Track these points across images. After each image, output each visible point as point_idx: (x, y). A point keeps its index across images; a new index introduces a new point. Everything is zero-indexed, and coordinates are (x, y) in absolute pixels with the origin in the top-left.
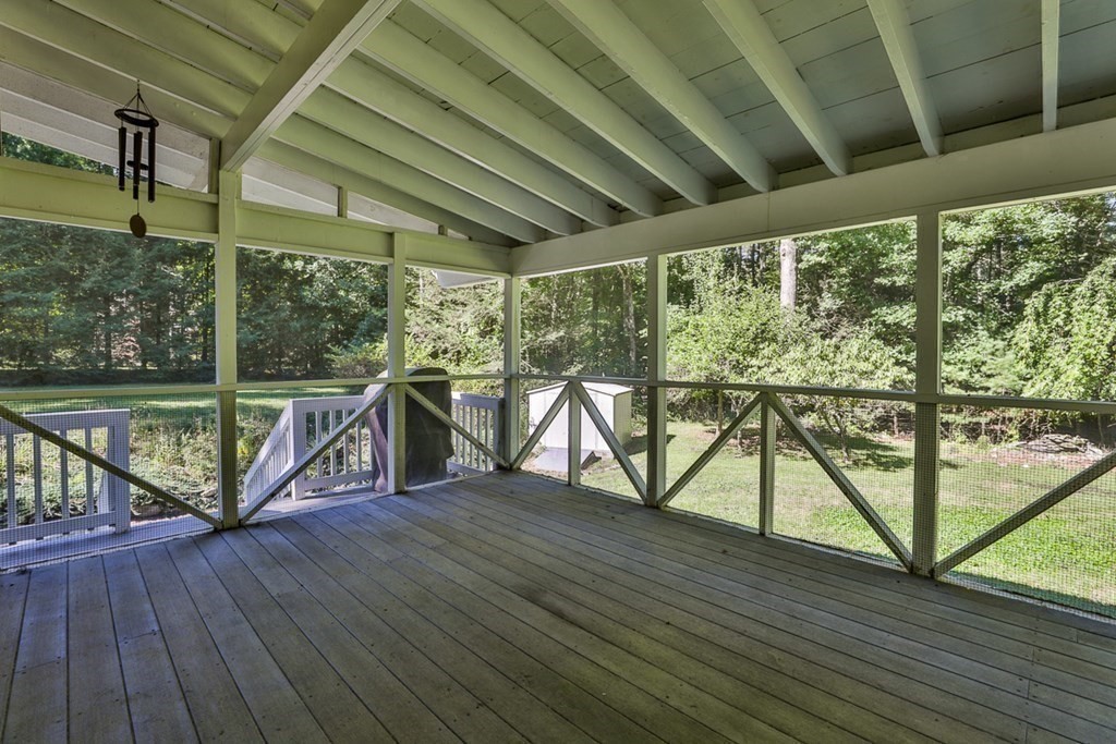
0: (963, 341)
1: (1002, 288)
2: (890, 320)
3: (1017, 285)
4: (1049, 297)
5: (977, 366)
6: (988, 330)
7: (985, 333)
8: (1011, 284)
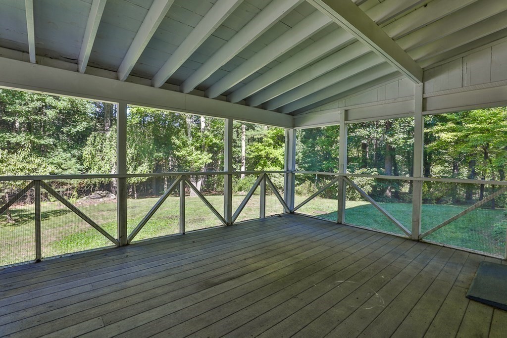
0: (52, 154)
1: (72, 131)
2: (13, 140)
3: (78, 131)
4: (95, 137)
5: (59, 165)
6: (63, 149)
7: (61, 150)
8: (76, 130)
